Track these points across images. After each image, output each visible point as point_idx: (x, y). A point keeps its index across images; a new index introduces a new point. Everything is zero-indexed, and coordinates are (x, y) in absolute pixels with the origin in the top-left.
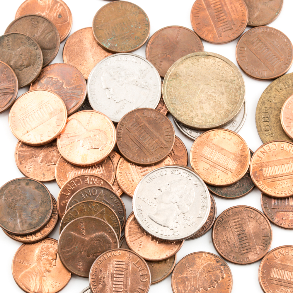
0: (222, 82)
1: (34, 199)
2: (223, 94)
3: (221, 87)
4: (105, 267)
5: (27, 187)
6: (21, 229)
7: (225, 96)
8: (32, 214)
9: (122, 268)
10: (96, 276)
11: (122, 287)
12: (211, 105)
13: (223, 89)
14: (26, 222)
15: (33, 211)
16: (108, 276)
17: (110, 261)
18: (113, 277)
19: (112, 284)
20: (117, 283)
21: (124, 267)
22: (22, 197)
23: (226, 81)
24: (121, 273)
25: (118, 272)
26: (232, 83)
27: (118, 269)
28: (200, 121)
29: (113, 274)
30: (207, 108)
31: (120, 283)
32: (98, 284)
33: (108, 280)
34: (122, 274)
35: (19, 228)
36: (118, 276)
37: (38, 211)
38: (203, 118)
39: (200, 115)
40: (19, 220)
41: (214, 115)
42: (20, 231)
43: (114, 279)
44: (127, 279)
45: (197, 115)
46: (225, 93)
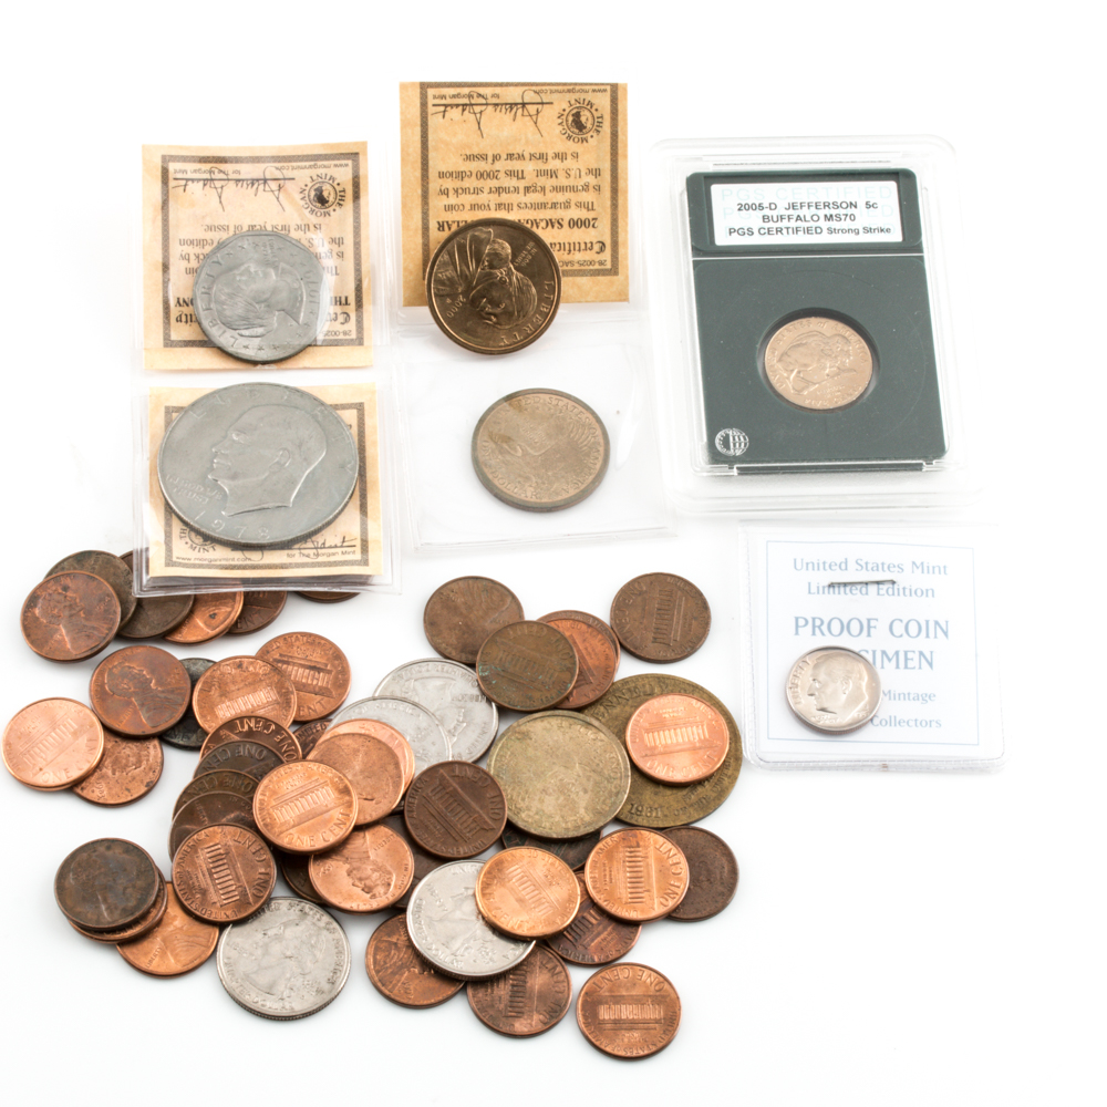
0: (592, 774)
1: (125, 870)
2: (586, 791)
3: (588, 780)
4: (193, 863)
5: (109, 853)
6: (109, 919)
7: (587, 797)
8: (124, 893)
9: (220, 854)
10: (185, 883)
11: (232, 882)
12: (559, 802)
13: (590, 786)
14: (116, 908)
15: (125, 889)
16: (204, 875)
17: (196, 852)
18: (211, 874)
19: (215, 885)
20: (221, 880)
21: (221, 851)
22: (103, 870)
23: (600, 773)
24: (221, 862)
25: (216, 864)
26: (608, 781)
27: (214, 859)
28: (530, 820)
29: (209, 870)
30: (550, 804)
31: (226, 878)
32: (193, 895)
33: (204, 881)
34: (224, 864)
35: (107, 918)
36: (218, 869)
37: (134, 886)
38: (537, 817)
39: (534, 809)
40: (103, 907)
41: (557, 818)
42: (109, 923)
43: (215, 876)
44: (234, 868)
45: (528, 809)
46: (590, 793)
